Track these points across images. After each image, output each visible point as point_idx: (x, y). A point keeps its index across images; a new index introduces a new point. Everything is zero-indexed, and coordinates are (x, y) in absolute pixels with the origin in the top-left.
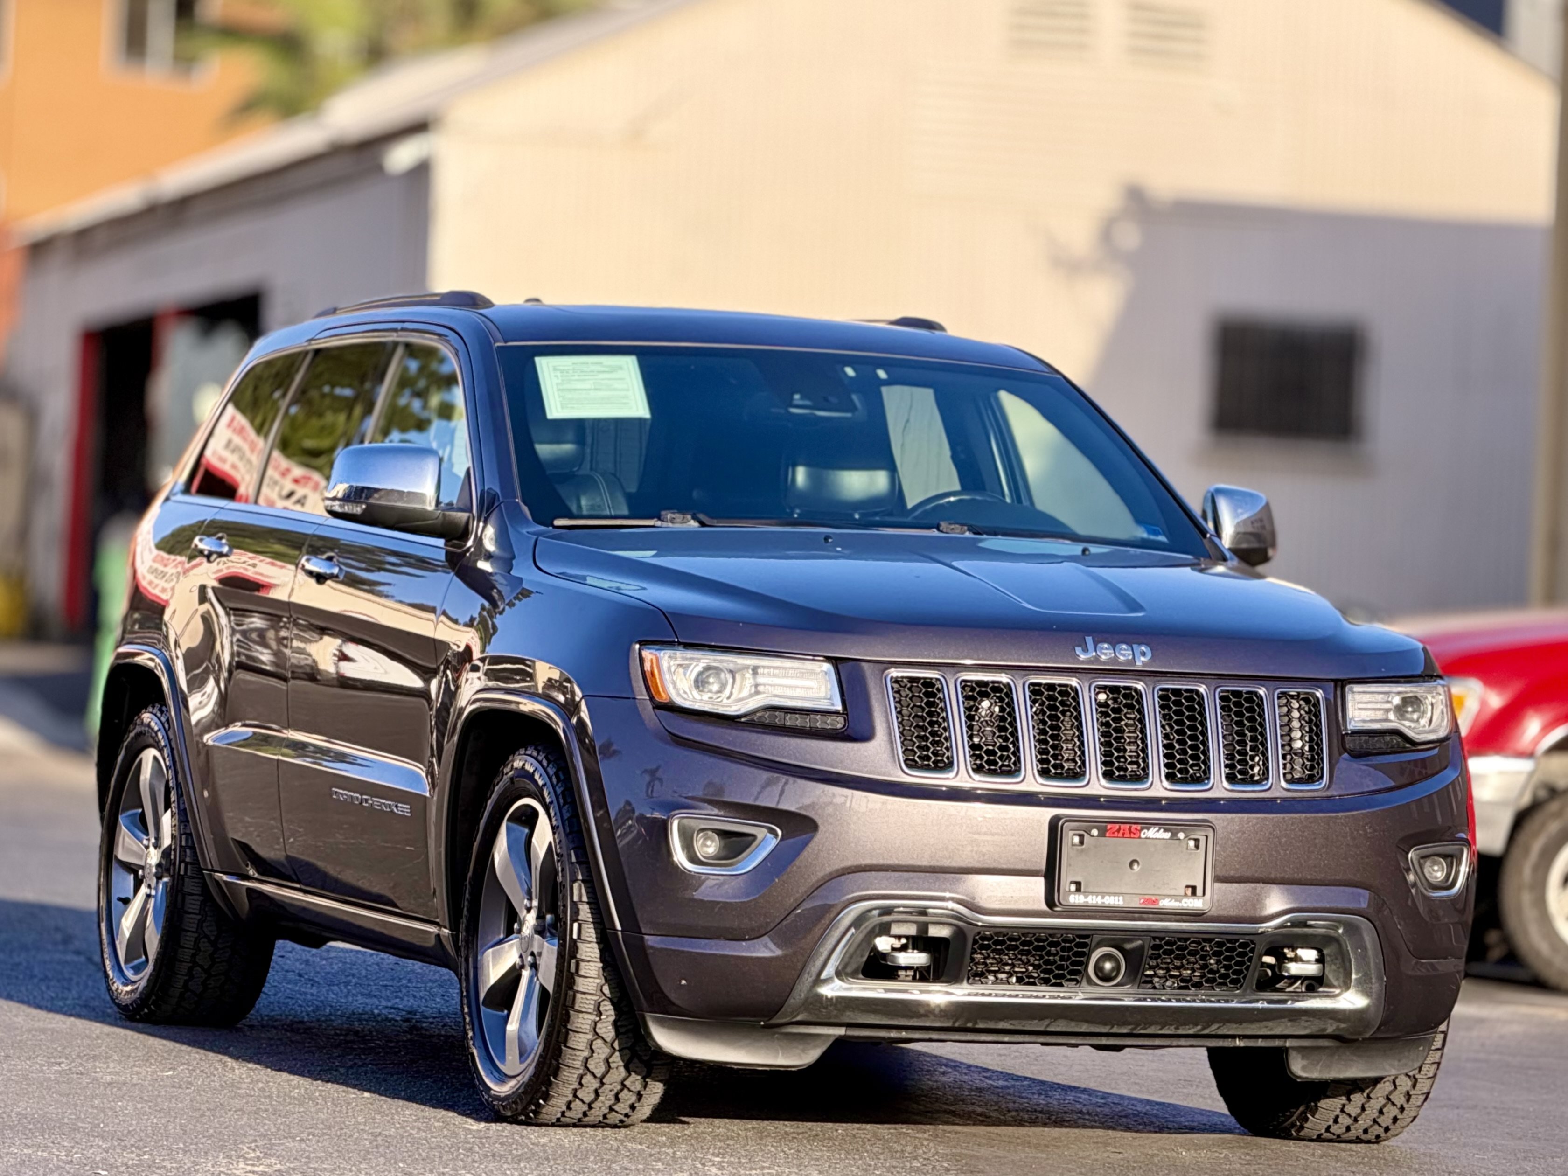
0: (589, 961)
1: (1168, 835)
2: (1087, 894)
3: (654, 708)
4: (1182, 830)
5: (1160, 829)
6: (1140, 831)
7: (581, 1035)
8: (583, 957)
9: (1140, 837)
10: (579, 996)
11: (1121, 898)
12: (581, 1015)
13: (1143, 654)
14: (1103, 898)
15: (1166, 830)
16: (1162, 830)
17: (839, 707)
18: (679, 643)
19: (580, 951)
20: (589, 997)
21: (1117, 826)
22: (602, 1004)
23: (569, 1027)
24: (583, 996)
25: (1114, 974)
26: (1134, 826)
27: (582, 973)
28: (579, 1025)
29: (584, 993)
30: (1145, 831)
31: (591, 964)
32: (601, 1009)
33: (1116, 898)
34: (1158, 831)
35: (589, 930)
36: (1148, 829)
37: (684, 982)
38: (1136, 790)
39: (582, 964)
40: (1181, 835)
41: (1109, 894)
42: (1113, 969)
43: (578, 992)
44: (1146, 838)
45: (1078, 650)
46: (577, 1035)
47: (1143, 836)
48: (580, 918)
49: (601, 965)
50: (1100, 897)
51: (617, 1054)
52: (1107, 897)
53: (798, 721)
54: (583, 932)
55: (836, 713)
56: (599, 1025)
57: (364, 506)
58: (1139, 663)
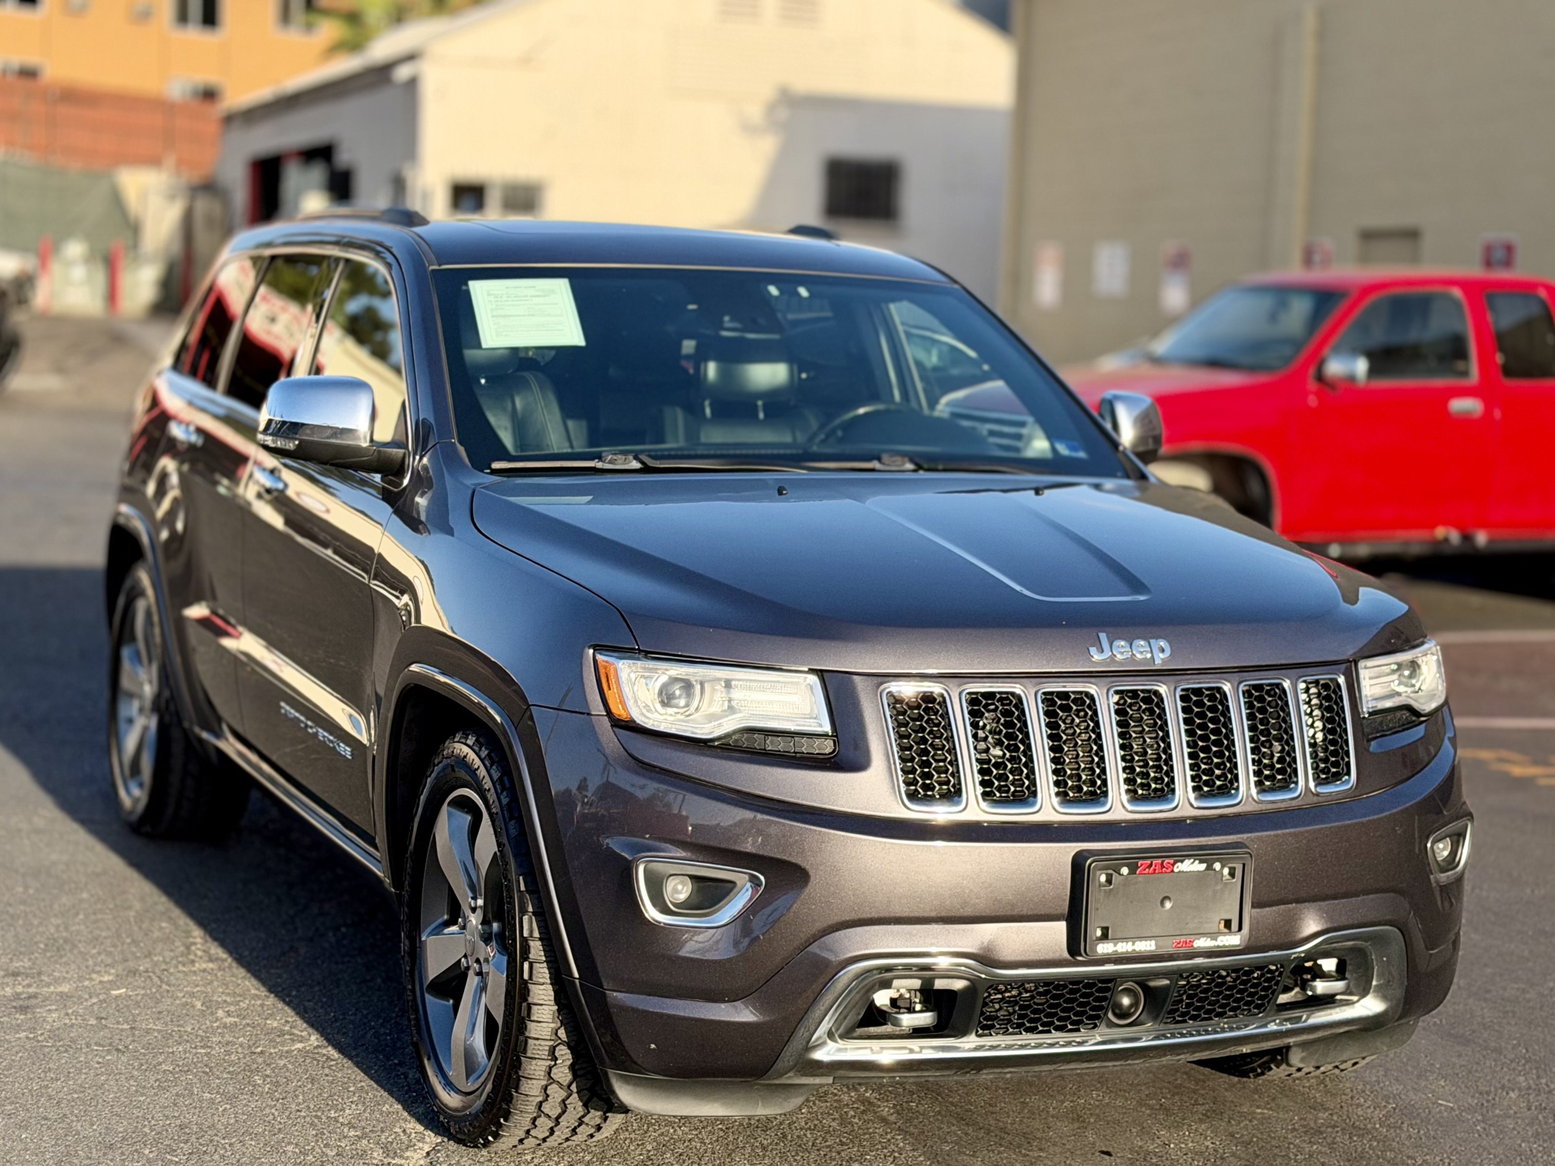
0: (541, 1005)
1: (1203, 867)
2: (1117, 940)
3: (612, 726)
4: (1217, 860)
5: (1195, 860)
6: (1173, 865)
7: (534, 1082)
8: (536, 1001)
9: (1172, 871)
10: (530, 1042)
11: (1153, 942)
12: (534, 1062)
13: (1163, 651)
14: (1133, 944)
15: (1201, 862)
16: (1197, 862)
17: (827, 728)
18: (640, 651)
19: (531, 994)
20: (543, 1043)
21: (1149, 862)
22: (557, 1049)
23: (521, 1074)
24: (537, 1042)
25: (1132, 1010)
26: (1167, 861)
27: (534, 1018)
28: (532, 1072)
29: (538, 1039)
30: (1179, 864)
31: (544, 1007)
32: (557, 1054)
33: (1148, 942)
34: (1193, 863)
35: (542, 971)
36: (1182, 861)
37: (653, 1046)
38: (1161, 811)
39: (534, 1008)
40: (1217, 866)
41: (1141, 938)
42: (1131, 1006)
43: (530, 1038)
44: (1180, 872)
45: (1093, 650)
46: (529, 1081)
47: (1176, 870)
48: (531, 956)
49: (556, 1007)
50: (1130, 943)
51: (575, 1095)
52: (1138, 943)
53: (780, 745)
54: (534, 972)
55: (825, 735)
56: (554, 1070)
57: (297, 442)
58: (1158, 661)
